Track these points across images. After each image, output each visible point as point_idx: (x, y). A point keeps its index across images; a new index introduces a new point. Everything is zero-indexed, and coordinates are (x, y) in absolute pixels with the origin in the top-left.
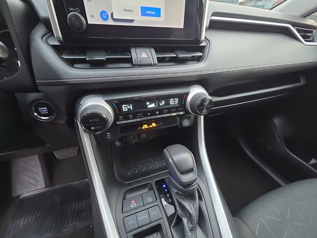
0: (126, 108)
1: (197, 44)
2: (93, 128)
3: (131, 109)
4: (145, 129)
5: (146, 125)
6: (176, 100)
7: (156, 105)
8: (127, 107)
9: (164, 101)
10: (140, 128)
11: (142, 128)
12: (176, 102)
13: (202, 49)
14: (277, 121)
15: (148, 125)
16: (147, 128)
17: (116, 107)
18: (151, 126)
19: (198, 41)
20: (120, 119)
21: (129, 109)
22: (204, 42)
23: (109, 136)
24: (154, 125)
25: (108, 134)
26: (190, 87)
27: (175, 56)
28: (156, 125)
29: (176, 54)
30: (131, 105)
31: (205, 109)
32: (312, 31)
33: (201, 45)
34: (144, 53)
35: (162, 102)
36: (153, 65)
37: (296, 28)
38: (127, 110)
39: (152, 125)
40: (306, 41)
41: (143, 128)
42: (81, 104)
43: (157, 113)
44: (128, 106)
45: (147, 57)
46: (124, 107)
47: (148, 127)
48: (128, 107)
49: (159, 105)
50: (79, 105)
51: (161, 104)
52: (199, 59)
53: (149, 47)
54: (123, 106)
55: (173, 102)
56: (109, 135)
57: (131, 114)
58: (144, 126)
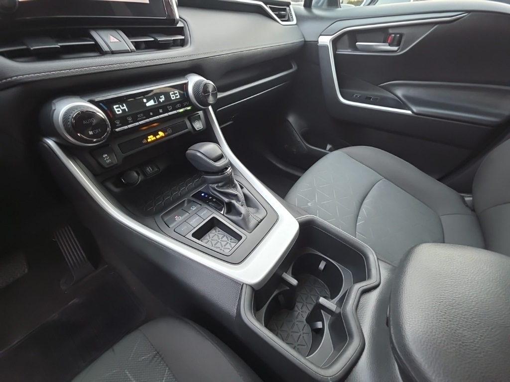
0: (119, 109)
1: (173, 25)
2: (91, 133)
3: (127, 110)
4: (152, 141)
5: (152, 136)
6: (176, 93)
7: (155, 102)
8: (119, 107)
9: (163, 96)
10: (145, 141)
11: (147, 141)
12: (177, 96)
13: (181, 31)
14: (291, 119)
15: (155, 136)
16: (154, 141)
17: (106, 109)
18: (158, 137)
19: (174, 21)
20: (117, 124)
21: (124, 110)
22: (180, 22)
23: (107, 160)
24: (161, 134)
25: (104, 156)
26: (186, 77)
27: (153, 39)
28: (165, 134)
29: (153, 38)
30: (124, 104)
31: (210, 96)
32: (285, 9)
33: (178, 25)
34: (111, 37)
35: (161, 97)
36: (130, 51)
37: (268, 6)
38: (121, 112)
39: (158, 134)
40: (282, 21)
41: (149, 140)
42: (55, 110)
43: (161, 111)
44: (121, 106)
45: (118, 41)
46: (117, 108)
47: (154, 138)
48: (122, 108)
49: (159, 102)
50: (52, 111)
51: (161, 100)
52: (182, 43)
53: (115, 29)
54: (115, 107)
55: (174, 95)
56: (106, 157)
57: (128, 116)
58: (149, 137)
